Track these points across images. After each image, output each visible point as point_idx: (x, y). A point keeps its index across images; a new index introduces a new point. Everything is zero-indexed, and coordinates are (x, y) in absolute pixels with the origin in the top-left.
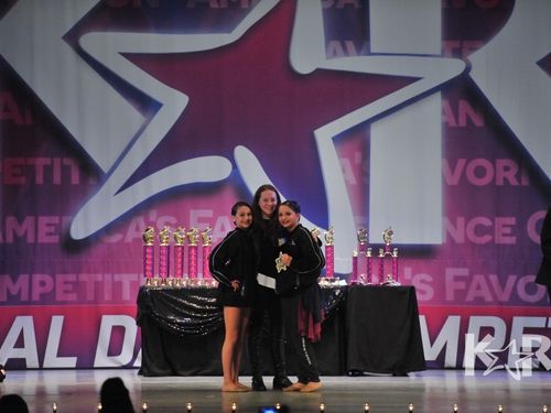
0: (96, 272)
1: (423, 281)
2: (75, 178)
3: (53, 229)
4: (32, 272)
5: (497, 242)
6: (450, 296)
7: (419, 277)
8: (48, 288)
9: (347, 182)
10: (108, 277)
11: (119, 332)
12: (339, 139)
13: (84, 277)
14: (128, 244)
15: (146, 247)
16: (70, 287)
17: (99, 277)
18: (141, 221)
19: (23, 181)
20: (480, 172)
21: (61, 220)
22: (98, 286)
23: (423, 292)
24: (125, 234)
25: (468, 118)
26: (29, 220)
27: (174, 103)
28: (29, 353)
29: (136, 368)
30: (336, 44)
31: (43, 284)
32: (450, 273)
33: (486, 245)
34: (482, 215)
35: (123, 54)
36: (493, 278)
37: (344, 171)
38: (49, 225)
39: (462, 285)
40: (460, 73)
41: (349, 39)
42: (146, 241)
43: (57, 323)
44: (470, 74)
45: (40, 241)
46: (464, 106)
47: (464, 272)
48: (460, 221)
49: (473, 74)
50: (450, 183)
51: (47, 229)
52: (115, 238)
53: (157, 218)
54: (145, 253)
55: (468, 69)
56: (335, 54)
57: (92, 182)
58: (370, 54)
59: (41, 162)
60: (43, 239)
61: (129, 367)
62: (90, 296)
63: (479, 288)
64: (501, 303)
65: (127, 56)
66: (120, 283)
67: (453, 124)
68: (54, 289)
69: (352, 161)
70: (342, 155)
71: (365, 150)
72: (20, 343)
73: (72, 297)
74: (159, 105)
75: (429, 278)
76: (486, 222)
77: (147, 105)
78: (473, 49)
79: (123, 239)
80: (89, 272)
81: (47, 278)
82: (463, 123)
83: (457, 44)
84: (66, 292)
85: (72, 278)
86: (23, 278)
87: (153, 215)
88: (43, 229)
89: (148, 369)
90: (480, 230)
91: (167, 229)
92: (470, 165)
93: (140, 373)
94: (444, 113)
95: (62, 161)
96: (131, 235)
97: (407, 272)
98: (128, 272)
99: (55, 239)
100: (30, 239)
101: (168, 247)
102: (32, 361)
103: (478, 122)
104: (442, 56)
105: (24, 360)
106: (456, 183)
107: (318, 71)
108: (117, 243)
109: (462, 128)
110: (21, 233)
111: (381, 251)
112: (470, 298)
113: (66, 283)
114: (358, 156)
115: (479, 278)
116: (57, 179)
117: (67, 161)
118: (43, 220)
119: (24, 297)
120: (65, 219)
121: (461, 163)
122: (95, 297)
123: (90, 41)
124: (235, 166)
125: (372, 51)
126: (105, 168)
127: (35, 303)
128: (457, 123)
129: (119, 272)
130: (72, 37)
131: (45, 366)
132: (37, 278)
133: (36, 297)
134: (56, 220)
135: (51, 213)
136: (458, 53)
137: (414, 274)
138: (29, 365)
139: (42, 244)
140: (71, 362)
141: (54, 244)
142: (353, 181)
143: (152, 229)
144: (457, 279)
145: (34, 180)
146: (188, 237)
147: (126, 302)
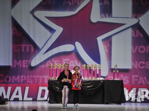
0: (37, 75)
1: (126, 79)
2: (32, 50)
3: (26, 64)
4: (21, 75)
5: (146, 68)
6: (133, 83)
7: (125, 77)
8: (25, 79)
9: (105, 52)
10: (41, 76)
11: (44, 91)
12: (103, 40)
13: (34, 76)
14: (46, 67)
15: (50, 69)
16: (31, 79)
17: (39, 77)
18: (50, 62)
19: (18, 51)
20: (142, 49)
21: (28, 61)
22: (38, 79)
23: (126, 82)
24: (45, 65)
25: (139, 35)
26: (20, 61)
27: (59, 30)
28: (20, 97)
29: (48, 101)
30: (103, 15)
31: (23, 78)
32: (133, 76)
33: (143, 69)
34: (142, 61)
35: (46, 17)
36: (145, 78)
37: (105, 49)
38: (25, 62)
39: (137, 80)
40: (136, 23)
41: (106, 13)
42: (50, 67)
43: (27, 89)
44: (139, 23)
45: (23, 67)
46: (138, 31)
47: (137, 76)
48: (136, 62)
49: (140, 23)
50: (133, 52)
51: (25, 64)
52: (43, 66)
53: (54, 61)
54: (50, 71)
55: (139, 21)
56: (103, 17)
57: (37, 51)
58: (112, 17)
59: (24, 46)
60: (24, 66)
61: (46, 100)
62: (36, 82)
63: (141, 80)
64: (147, 85)
65: (47, 17)
66: (44, 78)
67: (135, 36)
68: (27, 79)
69: (107, 46)
70: (104, 44)
71: (110, 43)
72: (17, 94)
73: (31, 82)
74: (55, 31)
75: (128, 78)
76: (143, 63)
77: (52, 30)
78: (140, 16)
79: (45, 66)
80: (36, 75)
81: (25, 77)
82: (137, 36)
83: (136, 15)
84: (30, 80)
85: (31, 76)
86: (18, 77)
87: (53, 60)
88: (24, 64)
89: (51, 101)
90: (141, 65)
91: (56, 64)
92: (139, 47)
93: (49, 103)
94: (132, 33)
95: (29, 46)
96: (47, 65)
97: (122, 76)
98: (46, 75)
99: (27, 66)
100: (20, 66)
101: (56, 69)
102: (21, 99)
103: (141, 36)
104: (132, 18)
105: (18, 98)
106: (135, 52)
107: (98, 22)
108: (43, 68)
109: (137, 37)
110: (18, 65)
111: (114, 71)
112: (139, 83)
113: (29, 78)
114: (109, 45)
115: (141, 78)
116: (28, 50)
117: (30, 45)
118: (24, 61)
119: (19, 82)
120: (29, 61)
121: (137, 47)
122: (38, 82)
123: (37, 13)
124: (75, 47)
125: (113, 17)
126: (40, 47)
127: (22, 83)
128: (136, 36)
129: (44, 75)
130: (32, 12)
131: (24, 100)
132: (22, 76)
133: (22, 82)
134: (27, 61)
135: (26, 59)
136: (136, 17)
137: (123, 76)
138: (20, 100)
139: (24, 67)
140: (31, 99)
141: (27, 67)
142: (107, 51)
143: (52, 64)
144: (135, 78)
145: (21, 50)
146: (62, 66)
147: (46, 83)
